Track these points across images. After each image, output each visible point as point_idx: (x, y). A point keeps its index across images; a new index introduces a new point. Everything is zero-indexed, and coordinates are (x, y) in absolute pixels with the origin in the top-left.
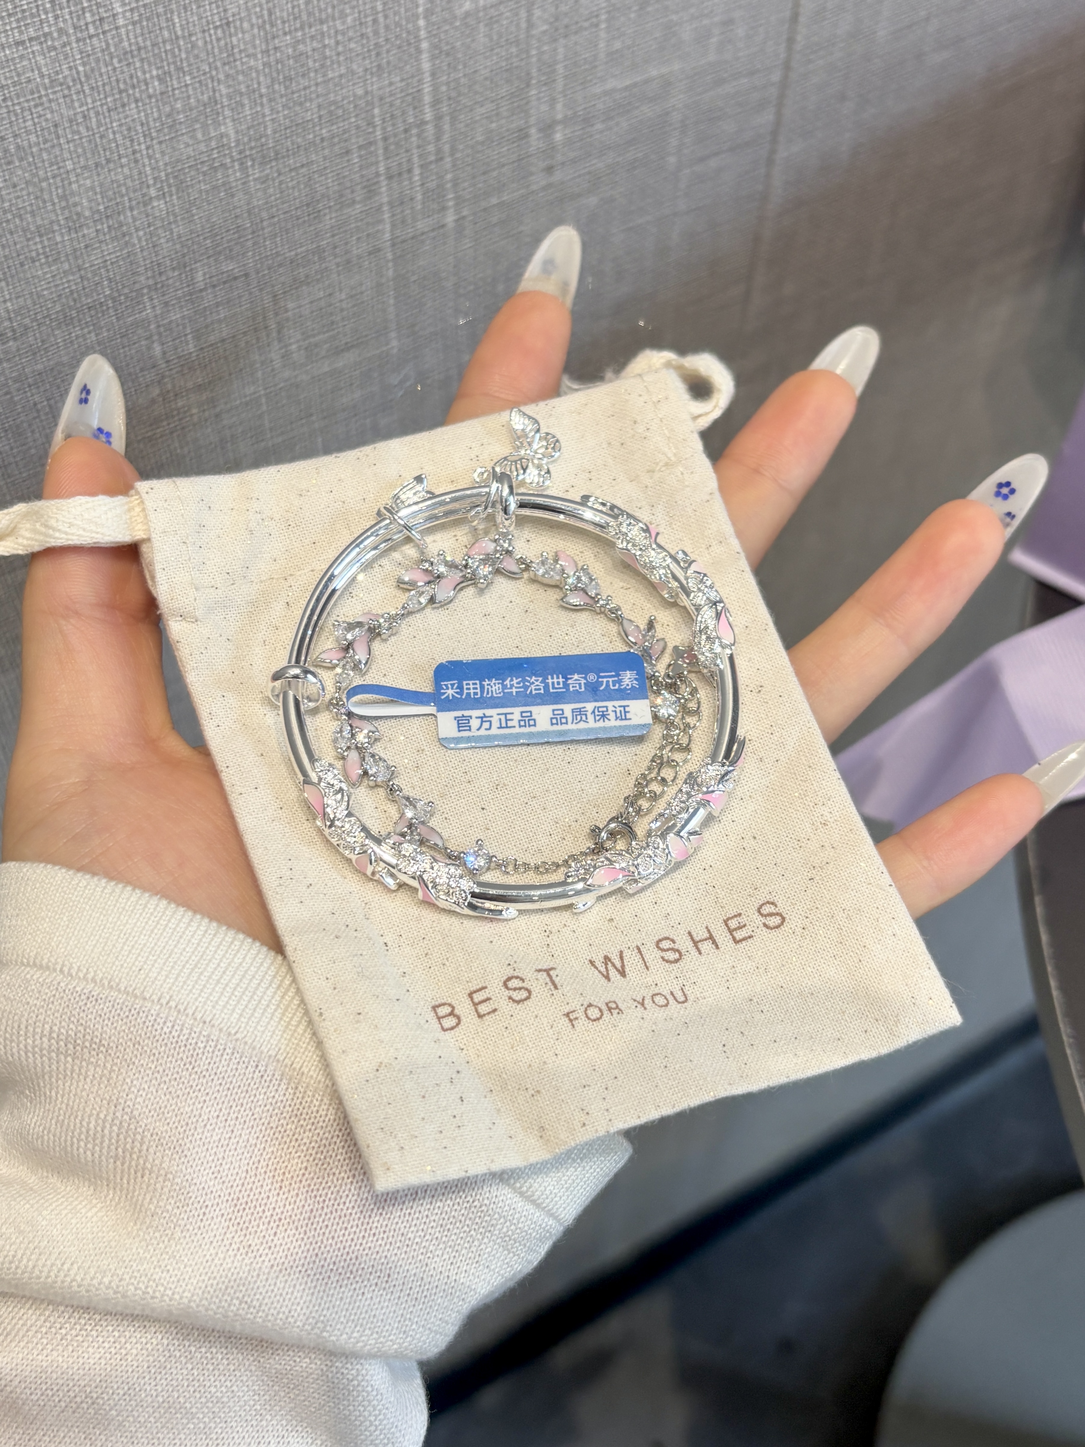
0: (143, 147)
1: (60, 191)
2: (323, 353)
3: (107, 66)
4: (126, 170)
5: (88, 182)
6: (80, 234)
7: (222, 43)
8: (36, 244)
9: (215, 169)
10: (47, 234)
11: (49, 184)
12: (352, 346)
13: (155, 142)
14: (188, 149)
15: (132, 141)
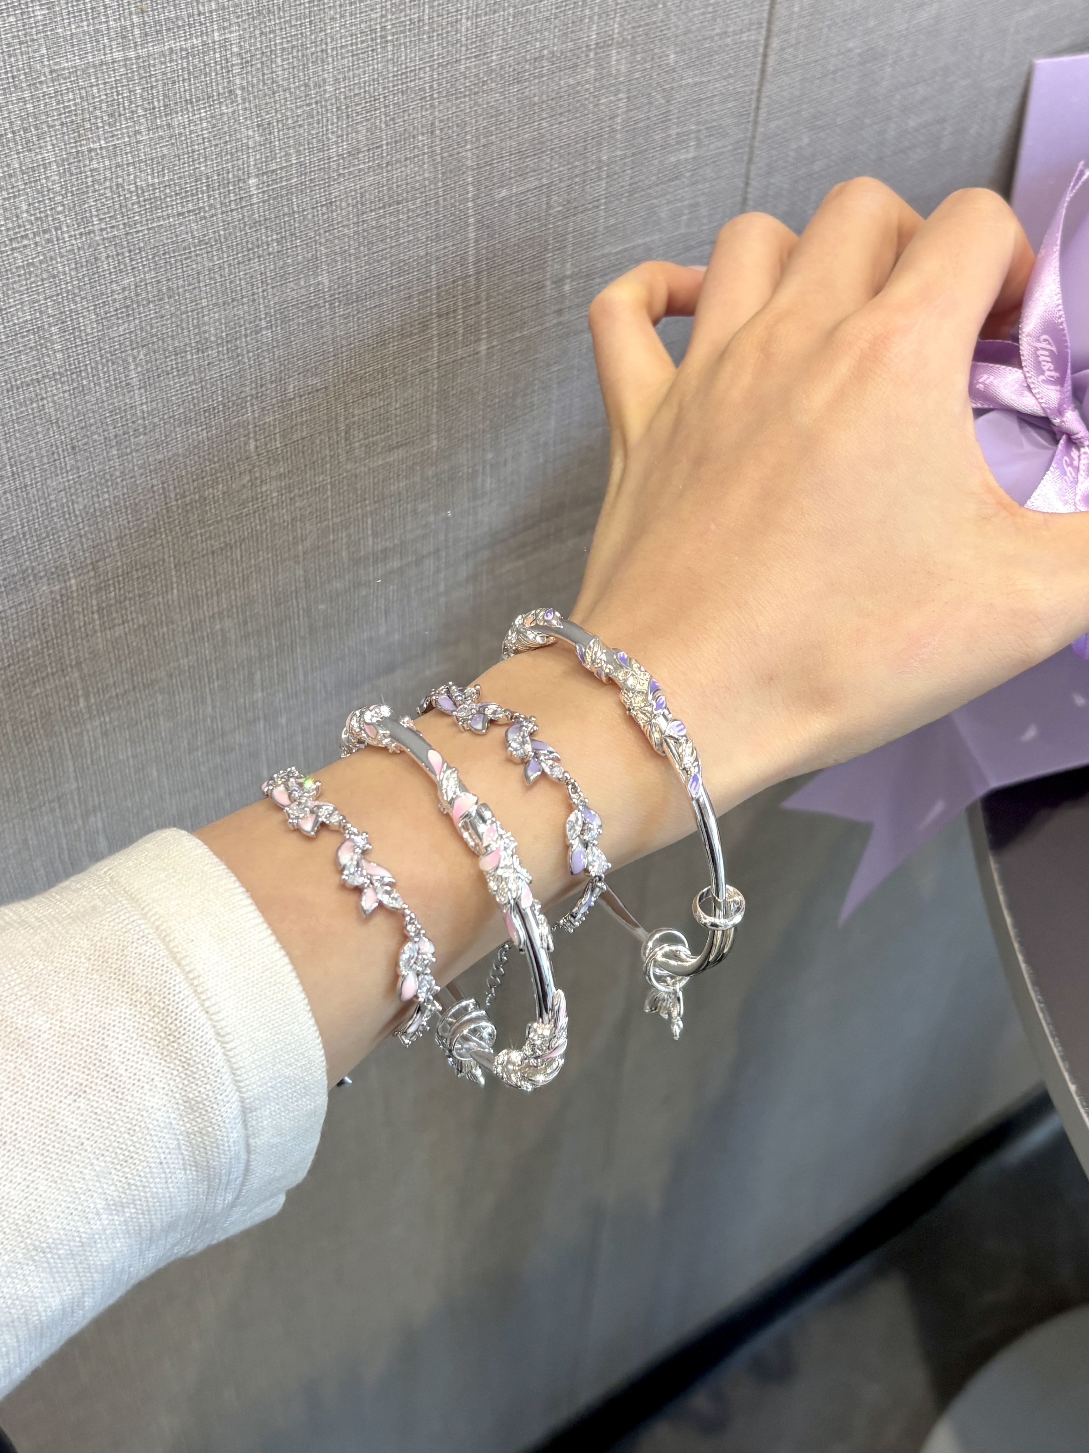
0: (260, 290)
1: (195, 321)
2: (379, 450)
3: (241, 231)
4: (246, 307)
5: (217, 315)
6: (206, 354)
7: (326, 216)
8: (171, 360)
9: (311, 308)
10: (181, 353)
11: (188, 317)
12: (402, 445)
13: (269, 287)
14: (293, 293)
15: (253, 285)
